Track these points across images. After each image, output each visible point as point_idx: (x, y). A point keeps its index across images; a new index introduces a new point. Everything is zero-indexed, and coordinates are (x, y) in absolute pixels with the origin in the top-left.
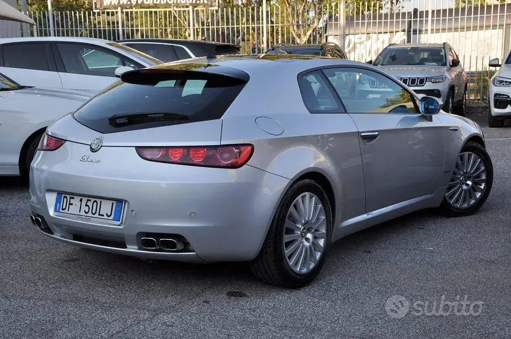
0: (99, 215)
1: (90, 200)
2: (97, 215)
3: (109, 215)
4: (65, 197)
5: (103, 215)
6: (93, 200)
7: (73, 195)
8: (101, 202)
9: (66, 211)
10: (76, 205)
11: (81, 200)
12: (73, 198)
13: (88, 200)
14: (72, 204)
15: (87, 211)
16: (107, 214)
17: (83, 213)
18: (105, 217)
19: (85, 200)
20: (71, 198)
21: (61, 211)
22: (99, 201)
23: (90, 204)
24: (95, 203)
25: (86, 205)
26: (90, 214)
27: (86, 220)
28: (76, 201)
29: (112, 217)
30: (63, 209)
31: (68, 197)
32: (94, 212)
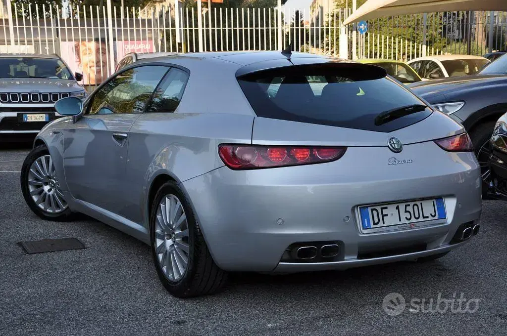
0: (424, 217)
1: (409, 205)
2: (421, 219)
3: (433, 214)
4: (372, 210)
5: (428, 217)
6: (412, 204)
7: (385, 204)
8: (421, 203)
9: (381, 224)
10: (392, 214)
11: (398, 208)
12: (386, 208)
13: (406, 206)
14: (387, 215)
15: (409, 217)
16: (431, 214)
17: (404, 221)
18: (430, 218)
19: (402, 207)
20: (382, 209)
21: (372, 226)
22: (419, 203)
23: (410, 209)
24: (416, 207)
25: (406, 212)
26: (413, 220)
27: (410, 227)
28: (391, 210)
29: (437, 217)
30: (375, 224)
31: (379, 208)
32: (417, 216)
